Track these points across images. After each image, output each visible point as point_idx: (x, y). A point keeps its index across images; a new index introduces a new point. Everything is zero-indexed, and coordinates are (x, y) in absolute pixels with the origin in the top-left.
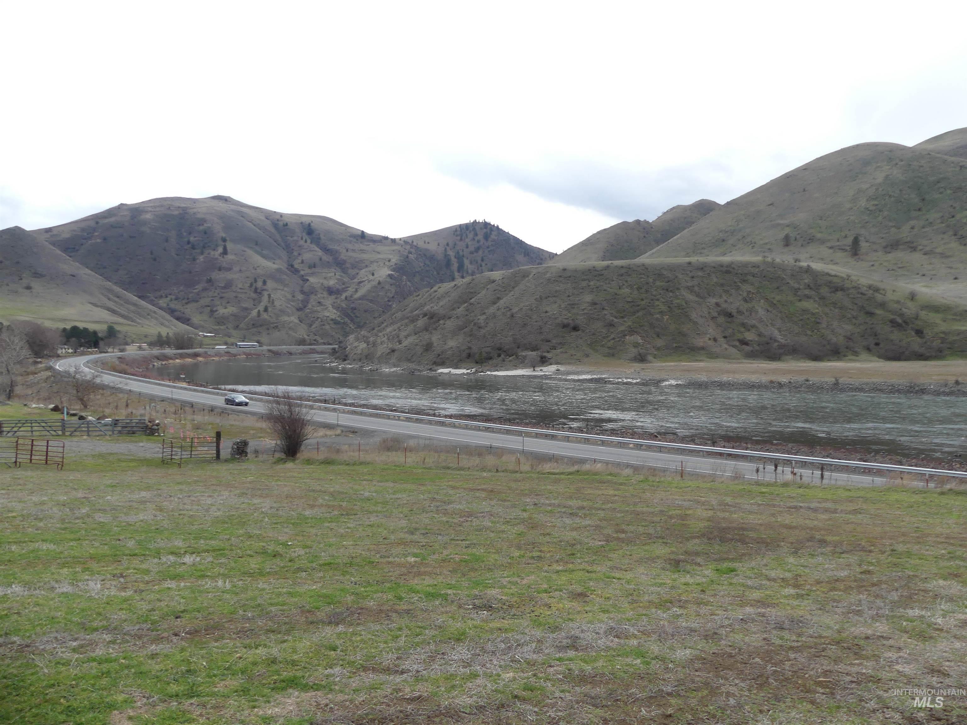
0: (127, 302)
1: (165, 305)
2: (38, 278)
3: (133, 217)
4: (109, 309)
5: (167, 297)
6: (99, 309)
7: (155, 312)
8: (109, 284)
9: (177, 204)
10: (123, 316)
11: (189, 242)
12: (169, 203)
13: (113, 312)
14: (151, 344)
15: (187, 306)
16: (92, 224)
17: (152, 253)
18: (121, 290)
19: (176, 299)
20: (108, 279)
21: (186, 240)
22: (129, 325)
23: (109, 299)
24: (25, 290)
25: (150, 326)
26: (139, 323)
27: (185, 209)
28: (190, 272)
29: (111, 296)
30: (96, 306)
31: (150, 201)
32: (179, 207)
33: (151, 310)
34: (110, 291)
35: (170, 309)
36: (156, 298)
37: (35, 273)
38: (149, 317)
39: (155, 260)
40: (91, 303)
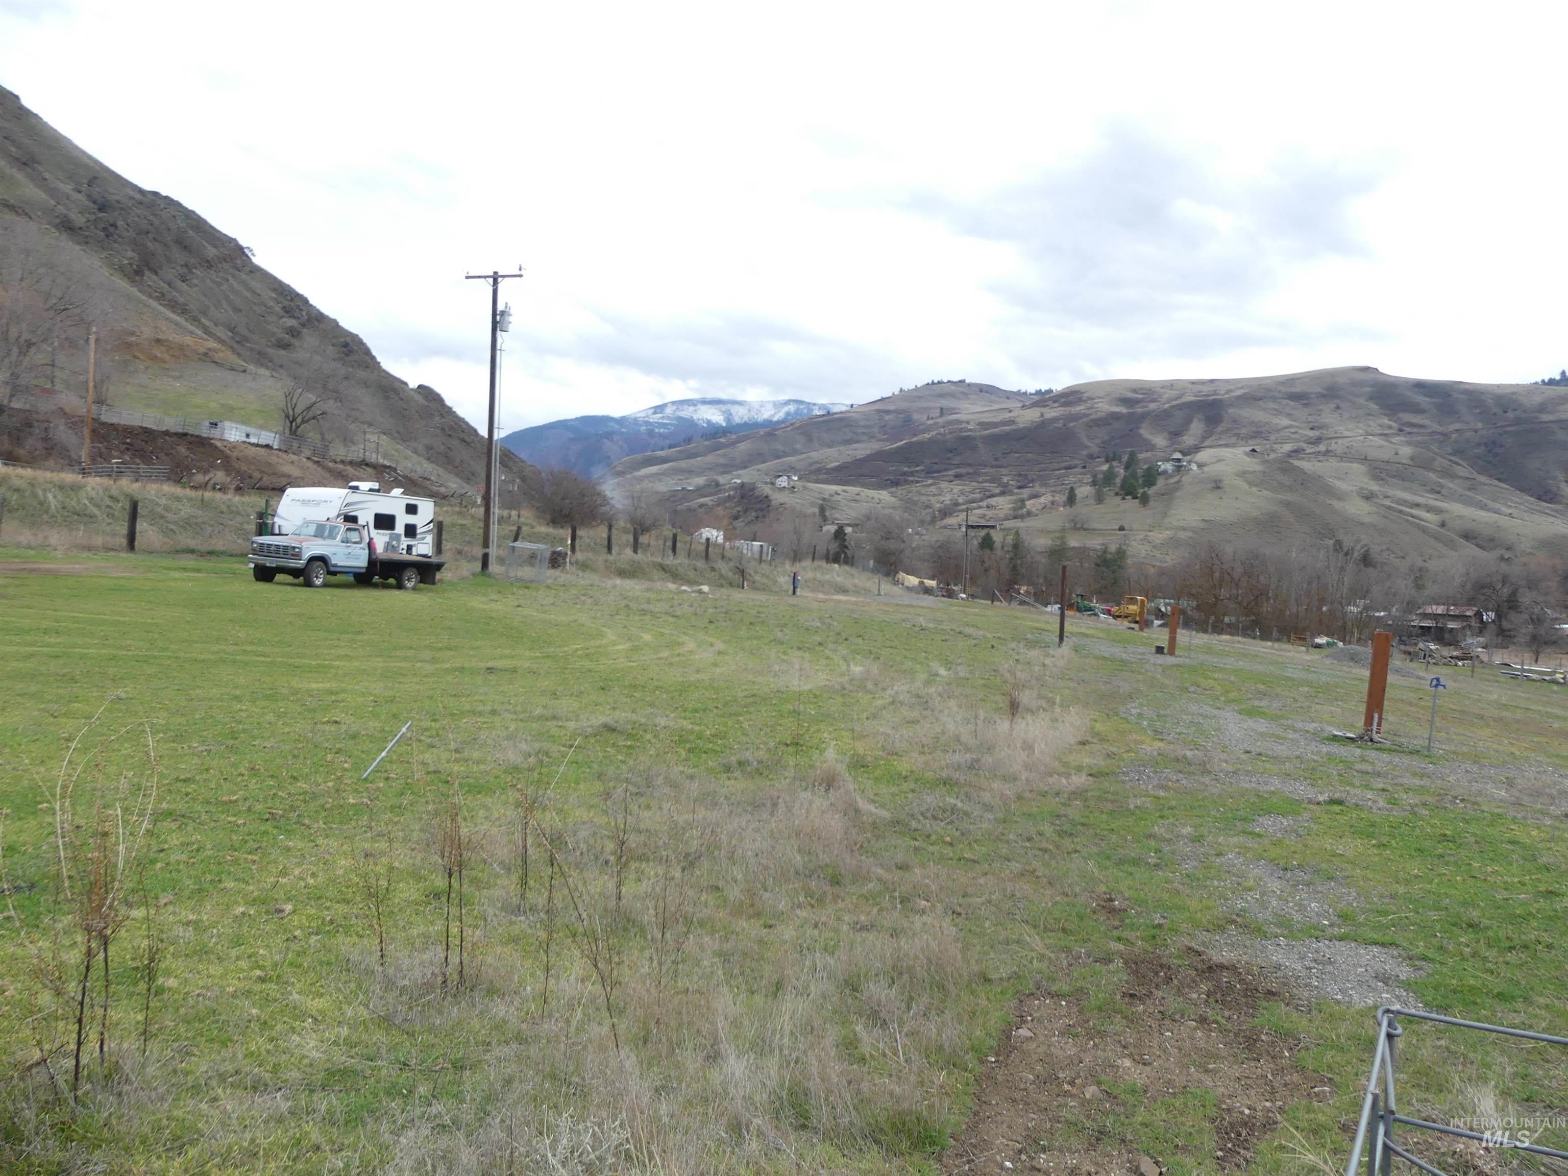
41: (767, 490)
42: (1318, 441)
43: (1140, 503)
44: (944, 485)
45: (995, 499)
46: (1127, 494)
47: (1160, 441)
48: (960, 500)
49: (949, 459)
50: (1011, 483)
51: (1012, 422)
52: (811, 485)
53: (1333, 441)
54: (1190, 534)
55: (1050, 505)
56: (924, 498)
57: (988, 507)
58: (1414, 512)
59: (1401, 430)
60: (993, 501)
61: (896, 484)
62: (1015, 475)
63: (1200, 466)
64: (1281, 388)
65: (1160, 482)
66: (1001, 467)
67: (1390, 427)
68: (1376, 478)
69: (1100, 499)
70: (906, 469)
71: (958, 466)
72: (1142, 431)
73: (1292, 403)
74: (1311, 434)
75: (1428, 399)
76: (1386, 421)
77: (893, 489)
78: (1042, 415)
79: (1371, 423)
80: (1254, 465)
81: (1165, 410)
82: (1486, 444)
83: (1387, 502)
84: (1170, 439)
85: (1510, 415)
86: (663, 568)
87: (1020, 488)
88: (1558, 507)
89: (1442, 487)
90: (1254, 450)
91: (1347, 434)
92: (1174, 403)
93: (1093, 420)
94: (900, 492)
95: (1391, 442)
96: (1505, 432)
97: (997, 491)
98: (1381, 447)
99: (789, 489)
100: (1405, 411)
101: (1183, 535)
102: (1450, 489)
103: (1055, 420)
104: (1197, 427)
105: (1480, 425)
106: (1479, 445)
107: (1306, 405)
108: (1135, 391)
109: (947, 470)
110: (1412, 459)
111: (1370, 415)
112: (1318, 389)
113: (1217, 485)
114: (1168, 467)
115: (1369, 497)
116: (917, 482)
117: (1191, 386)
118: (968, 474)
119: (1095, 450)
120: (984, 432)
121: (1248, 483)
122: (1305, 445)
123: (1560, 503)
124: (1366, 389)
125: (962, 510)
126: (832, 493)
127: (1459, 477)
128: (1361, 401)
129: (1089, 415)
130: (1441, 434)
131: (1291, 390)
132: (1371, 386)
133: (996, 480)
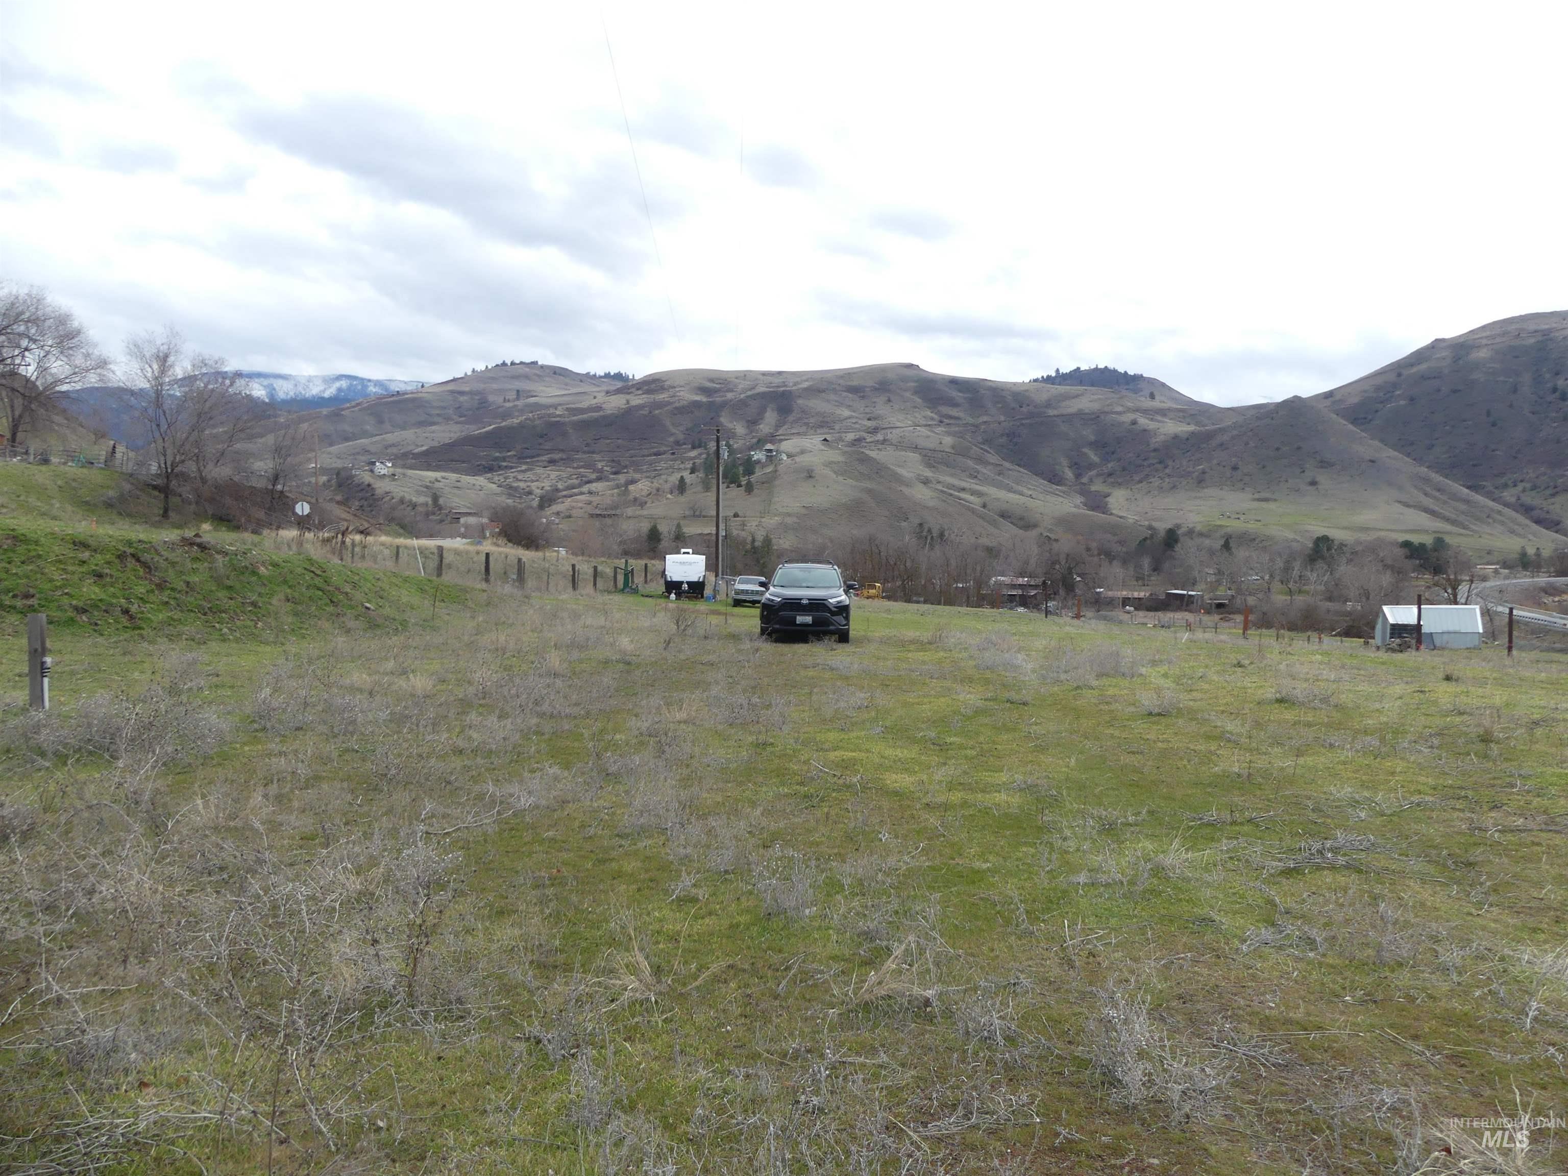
0: (1455, 497)
1: (1513, 500)
2: (1326, 468)
3: (1456, 359)
4: (1426, 510)
5: (1515, 486)
6: (1411, 510)
7: (1499, 512)
8: (1423, 470)
9: (1532, 327)
10: (1447, 520)
11: (1555, 390)
12: (1518, 326)
13: (1432, 513)
14: (1508, 567)
15: (1553, 500)
16: (1392, 377)
17: (1488, 414)
18: (1441, 478)
19: (1534, 488)
20: (1418, 460)
21: (1549, 385)
22: (1461, 535)
23: (1426, 494)
24: (1310, 488)
25: (1491, 534)
26: (1473, 531)
27: (1546, 333)
28: (1558, 442)
29: (1428, 489)
30: (1408, 505)
31: (1484, 328)
32: (1536, 331)
33: (1492, 510)
34: (1427, 480)
35: (1522, 505)
36: (1496, 488)
37: (1322, 462)
38: (1491, 521)
39: (1494, 425)
40: (1400, 502)
41: (367, 478)
42: (875, 431)
43: (746, 491)
44: (540, 470)
45: (594, 484)
46: (732, 482)
47: (740, 429)
48: (560, 486)
49: (540, 444)
50: (605, 468)
51: (599, 408)
52: (410, 472)
53: (889, 431)
54: (795, 519)
55: (654, 491)
56: (522, 485)
57: (590, 493)
58: (963, 495)
59: (941, 422)
60: (594, 486)
61: (490, 469)
62: (608, 461)
63: (789, 456)
64: (841, 382)
65: (759, 471)
66: (593, 452)
67: (932, 419)
68: (929, 466)
69: (709, 486)
70: (497, 454)
71: (551, 451)
72: (722, 419)
73: (850, 395)
74: (869, 424)
75: (960, 394)
76: (929, 413)
77: (489, 475)
78: (628, 402)
80: (834, 456)
81: (741, 400)
82: (1008, 435)
83: (940, 487)
84: (748, 427)
85: (1024, 409)
87: (615, 473)
88: (1063, 488)
89: (978, 472)
90: (825, 440)
91: (899, 424)
92: (749, 393)
93: (676, 408)
94: (496, 478)
95: (936, 433)
96: (1022, 424)
97: (594, 476)
98: (928, 437)
99: (389, 476)
100: (943, 404)
101: (789, 520)
102: (984, 474)
103: (640, 407)
104: (771, 417)
105: (1002, 418)
106: (1002, 435)
107: (863, 397)
108: (711, 380)
109: (538, 455)
110: (953, 447)
111: (915, 407)
112: (871, 383)
113: (810, 475)
114: (758, 455)
115: (926, 482)
116: (512, 468)
117: (761, 377)
118: (562, 459)
119: (681, 437)
120: (575, 418)
121: (835, 472)
122: (865, 435)
123: (1065, 485)
124: (912, 384)
125: (565, 496)
126: (433, 480)
127: (990, 463)
128: (908, 394)
129: (672, 403)
130: (973, 425)
131: (850, 383)
132: (917, 381)
133: (590, 466)
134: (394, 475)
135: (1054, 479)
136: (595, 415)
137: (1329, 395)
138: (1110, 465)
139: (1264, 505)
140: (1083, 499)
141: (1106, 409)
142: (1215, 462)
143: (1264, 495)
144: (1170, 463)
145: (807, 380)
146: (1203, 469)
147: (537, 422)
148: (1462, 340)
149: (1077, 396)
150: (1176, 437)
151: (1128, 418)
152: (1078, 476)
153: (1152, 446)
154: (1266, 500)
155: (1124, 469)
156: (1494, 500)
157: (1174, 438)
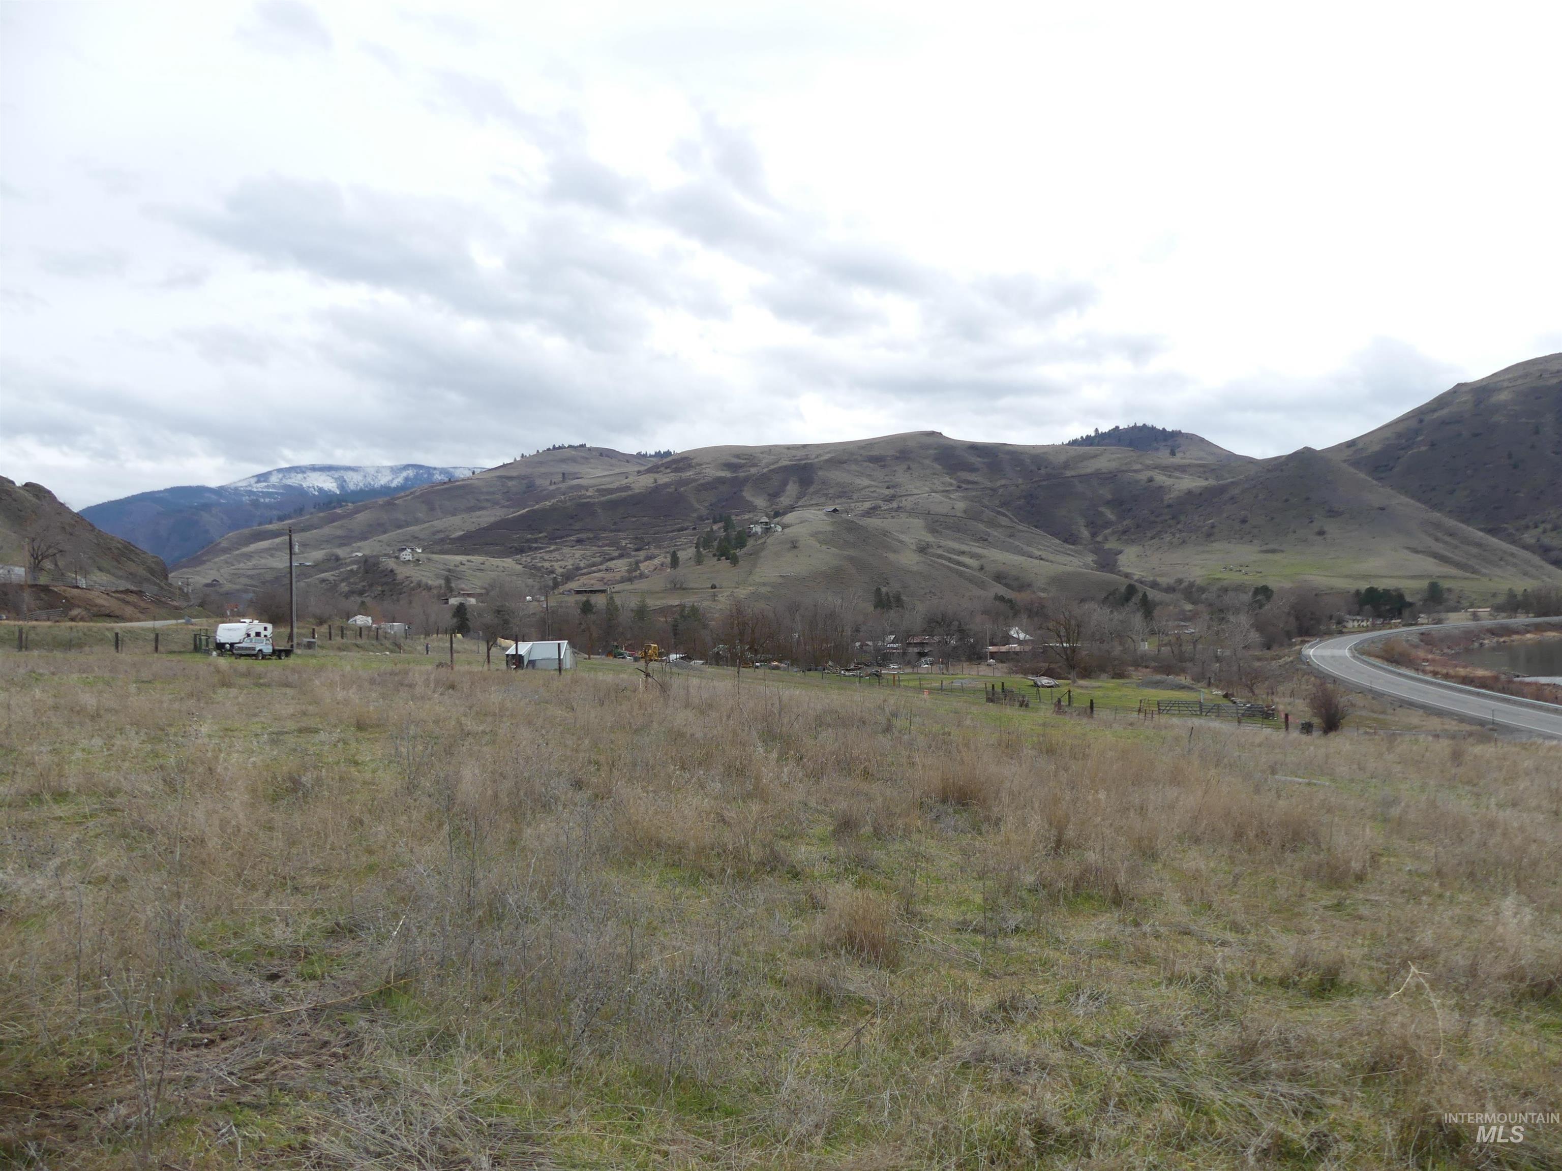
0: (1467, 541)
1: (1533, 541)
2: (1333, 517)
3: (1478, 402)
4: (1436, 556)
5: (1536, 527)
6: (1420, 556)
7: (1512, 555)
8: (1437, 515)
10: (1456, 565)
12: (1541, 367)
14: (1498, 609)
16: (1415, 423)
17: (1510, 456)
18: (1455, 523)
19: (1553, 529)
20: (1435, 507)
22: (1467, 578)
23: (1437, 540)
24: (1317, 538)
26: (1484, 575)
29: (1440, 535)
30: (1416, 551)
31: (1508, 370)
33: (1505, 552)
34: (1438, 526)
35: (1541, 546)
36: (1517, 530)
37: (1330, 511)
38: (1502, 563)
39: (1515, 467)
40: (1408, 548)
41: (391, 564)
42: (892, 498)
43: (731, 563)
44: (566, 550)
45: (614, 562)
46: (722, 555)
47: (760, 502)
48: (582, 565)
49: (570, 525)
50: (629, 546)
51: (627, 488)
52: (436, 557)
53: (904, 499)
54: (769, 589)
55: (659, 567)
56: (547, 565)
58: (962, 559)
59: (959, 487)
60: (611, 564)
61: (521, 551)
62: (631, 538)
63: (785, 527)
64: (861, 452)
65: (751, 543)
66: (619, 531)
67: (951, 485)
68: (933, 531)
69: (699, 560)
70: (529, 536)
71: (580, 531)
72: (744, 494)
73: (871, 465)
74: (887, 492)
75: (981, 459)
76: (947, 479)
77: (519, 556)
78: (656, 481)
79: (936, 481)
80: (830, 525)
81: (762, 475)
82: (1025, 497)
83: (940, 552)
84: (769, 500)
85: (1043, 471)
86: (357, 646)
87: (637, 550)
88: (1080, 547)
89: (989, 535)
90: (835, 510)
91: (916, 491)
92: (772, 467)
93: (702, 485)
94: (524, 559)
95: (950, 498)
96: (1040, 486)
97: (616, 554)
98: (942, 502)
99: (414, 562)
100: (963, 470)
102: (995, 536)
103: (667, 485)
104: (792, 489)
105: (1020, 481)
106: (1019, 498)
107: (884, 466)
108: (738, 456)
109: (567, 536)
110: (965, 512)
111: (934, 474)
112: (892, 452)
113: (794, 545)
115: (923, 549)
116: (541, 548)
117: (786, 451)
118: (589, 538)
119: (704, 512)
120: (603, 499)
121: (819, 542)
122: (881, 503)
123: (1081, 544)
124: (931, 452)
125: (584, 574)
126: (457, 563)
127: (1002, 526)
128: (927, 462)
129: (697, 480)
130: (992, 489)
131: (871, 453)
132: (935, 449)
133: (614, 544)
134: (418, 560)
135: (1070, 539)
136: (624, 494)
137: (1351, 444)
138: (1125, 523)
139: (1270, 556)
140: (1095, 557)
141: (1124, 468)
142: (1225, 515)
143: (1271, 546)
144: (1182, 518)
145: (829, 452)
146: (1213, 523)
147: (568, 504)
148: (1484, 383)
149: (1095, 456)
150: (1190, 493)
151: (1143, 476)
152: (1094, 535)
153: (1166, 503)
154: (1273, 551)
155: (1138, 526)
156: (1511, 543)
157: (1187, 494)
